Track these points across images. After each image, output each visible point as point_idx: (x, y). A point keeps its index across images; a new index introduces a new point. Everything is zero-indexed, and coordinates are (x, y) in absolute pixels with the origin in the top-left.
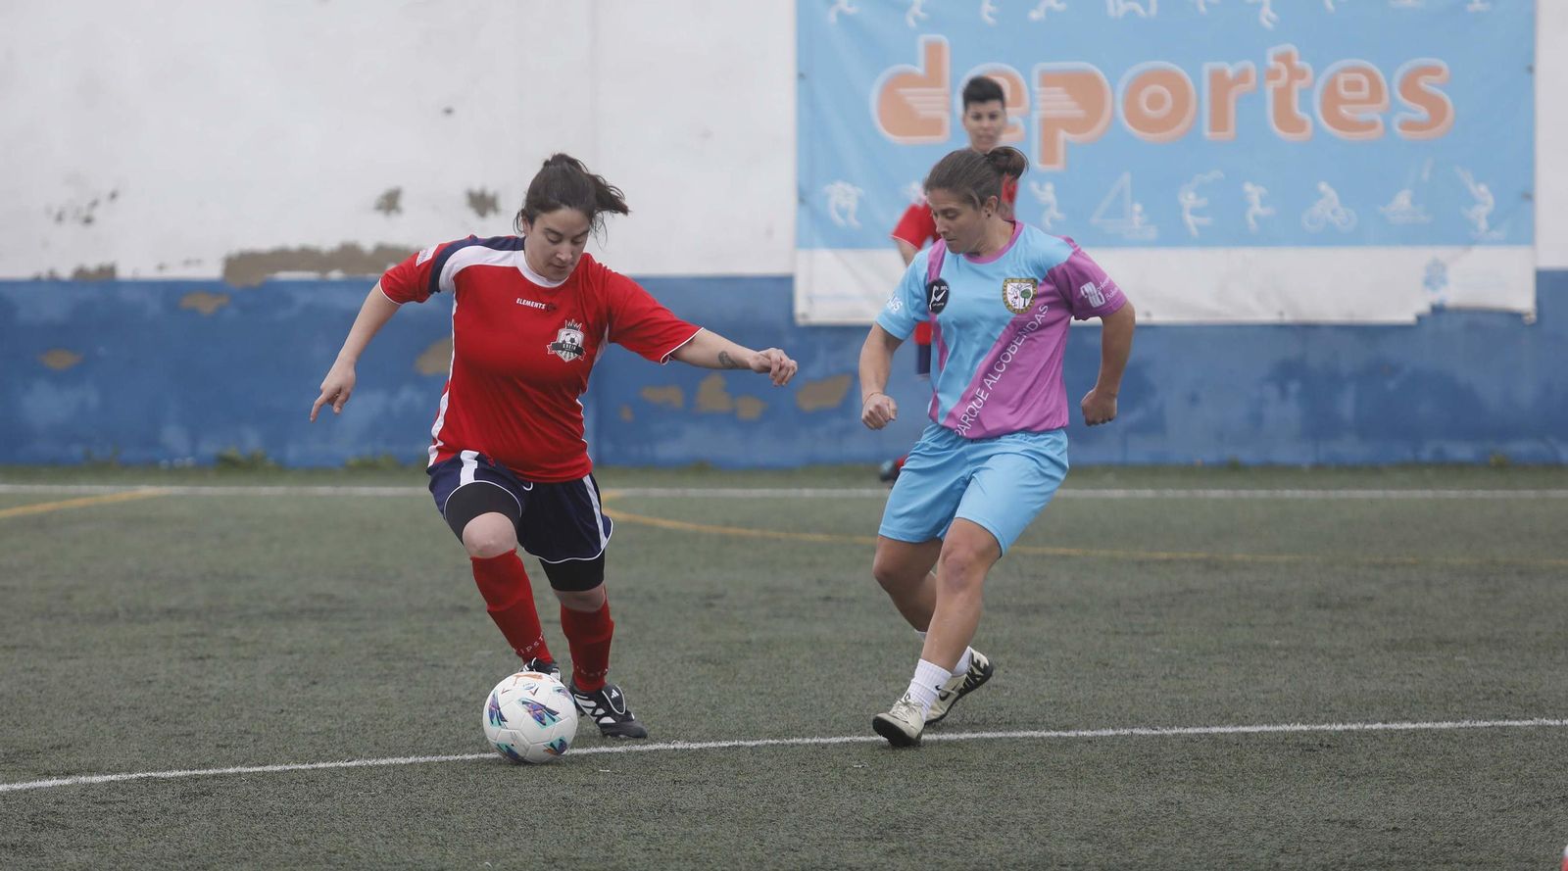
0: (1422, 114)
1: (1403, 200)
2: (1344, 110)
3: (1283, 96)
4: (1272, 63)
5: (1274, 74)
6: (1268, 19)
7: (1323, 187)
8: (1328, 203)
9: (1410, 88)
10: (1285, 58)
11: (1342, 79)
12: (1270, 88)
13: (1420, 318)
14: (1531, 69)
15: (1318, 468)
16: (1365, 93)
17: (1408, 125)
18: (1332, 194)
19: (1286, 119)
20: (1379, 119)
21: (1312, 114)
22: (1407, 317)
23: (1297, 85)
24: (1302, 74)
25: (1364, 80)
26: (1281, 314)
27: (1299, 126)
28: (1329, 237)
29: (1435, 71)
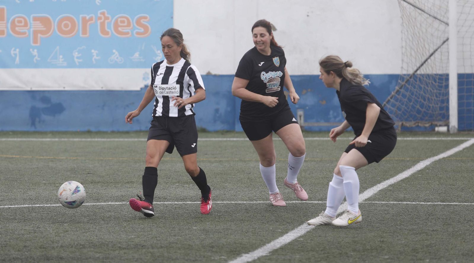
0: (142, 30)
1: (137, 55)
2: (120, 29)
3: (102, 24)
4: (99, 15)
5: (100, 18)
6: (98, 2)
7: (114, 51)
8: (116, 56)
9: (138, 22)
10: (103, 13)
11: (119, 20)
12: (99, 22)
13: (141, 89)
14: (172, 18)
15: (113, 132)
16: (126, 24)
17: (138, 33)
18: (117, 53)
19: (104, 31)
20: (130, 32)
21: (111, 30)
22: (138, 89)
23: (106, 21)
24: (106, 18)
25: (126, 21)
26: (102, 88)
27: (107, 33)
28: (116, 65)
29: (146, 18)
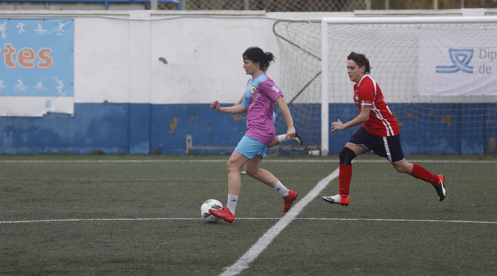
0: (45, 62)
1: (40, 84)
2: (24, 61)
3: (8, 56)
4: (5, 48)
5: (6, 51)
6: (4, 36)
7: (19, 81)
8: (20, 85)
9: (41, 55)
10: (9, 46)
11: (24, 52)
12: (5, 54)
13: (44, 115)
14: (73, 51)
15: (17, 154)
16: (30, 56)
17: (41, 65)
18: (21, 82)
19: (9, 63)
20: (33, 63)
21: (16, 61)
22: (41, 115)
23: (12, 54)
24: (13, 51)
25: (30, 54)
26: (8, 114)
27: (12, 64)
28: (20, 94)
29: (48, 51)
